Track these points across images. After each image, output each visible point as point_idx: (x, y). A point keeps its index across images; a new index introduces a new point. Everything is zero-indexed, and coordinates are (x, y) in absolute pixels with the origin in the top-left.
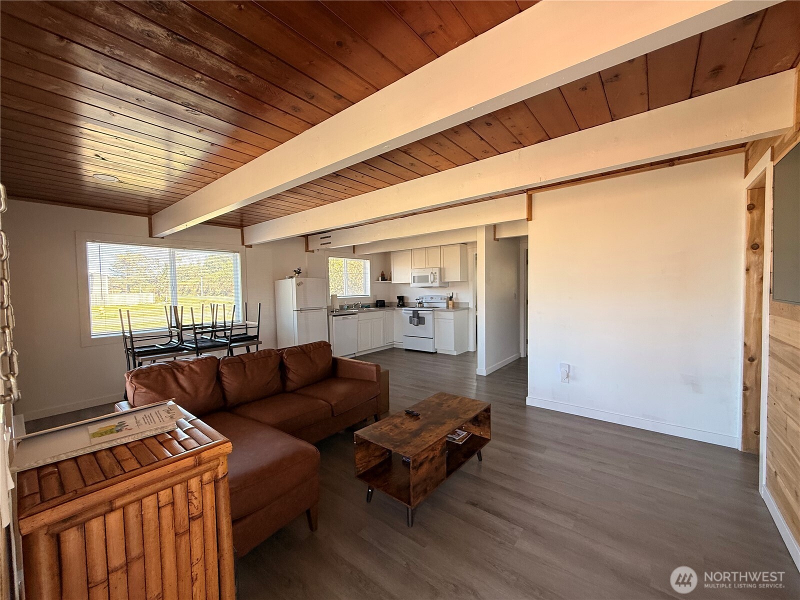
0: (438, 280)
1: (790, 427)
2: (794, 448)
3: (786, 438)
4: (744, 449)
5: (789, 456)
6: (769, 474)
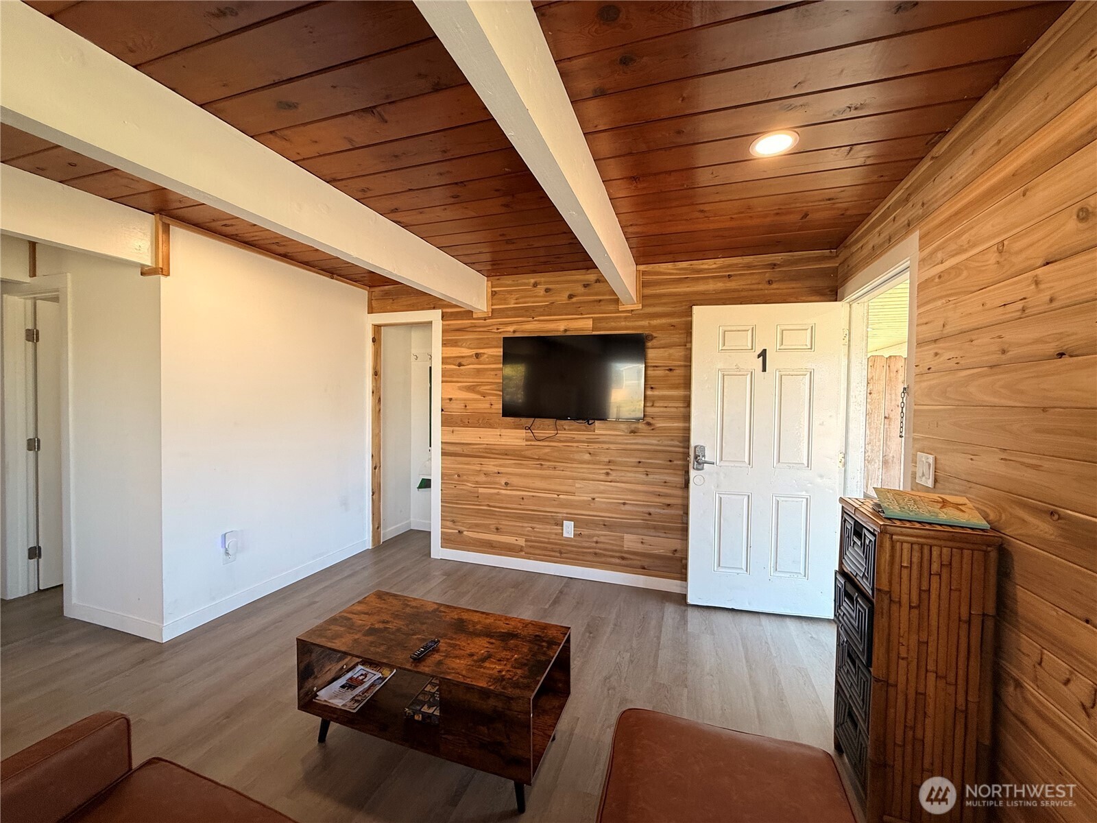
1: (484, 494)
2: (491, 504)
3: (477, 503)
4: (373, 545)
5: (483, 512)
6: (448, 537)
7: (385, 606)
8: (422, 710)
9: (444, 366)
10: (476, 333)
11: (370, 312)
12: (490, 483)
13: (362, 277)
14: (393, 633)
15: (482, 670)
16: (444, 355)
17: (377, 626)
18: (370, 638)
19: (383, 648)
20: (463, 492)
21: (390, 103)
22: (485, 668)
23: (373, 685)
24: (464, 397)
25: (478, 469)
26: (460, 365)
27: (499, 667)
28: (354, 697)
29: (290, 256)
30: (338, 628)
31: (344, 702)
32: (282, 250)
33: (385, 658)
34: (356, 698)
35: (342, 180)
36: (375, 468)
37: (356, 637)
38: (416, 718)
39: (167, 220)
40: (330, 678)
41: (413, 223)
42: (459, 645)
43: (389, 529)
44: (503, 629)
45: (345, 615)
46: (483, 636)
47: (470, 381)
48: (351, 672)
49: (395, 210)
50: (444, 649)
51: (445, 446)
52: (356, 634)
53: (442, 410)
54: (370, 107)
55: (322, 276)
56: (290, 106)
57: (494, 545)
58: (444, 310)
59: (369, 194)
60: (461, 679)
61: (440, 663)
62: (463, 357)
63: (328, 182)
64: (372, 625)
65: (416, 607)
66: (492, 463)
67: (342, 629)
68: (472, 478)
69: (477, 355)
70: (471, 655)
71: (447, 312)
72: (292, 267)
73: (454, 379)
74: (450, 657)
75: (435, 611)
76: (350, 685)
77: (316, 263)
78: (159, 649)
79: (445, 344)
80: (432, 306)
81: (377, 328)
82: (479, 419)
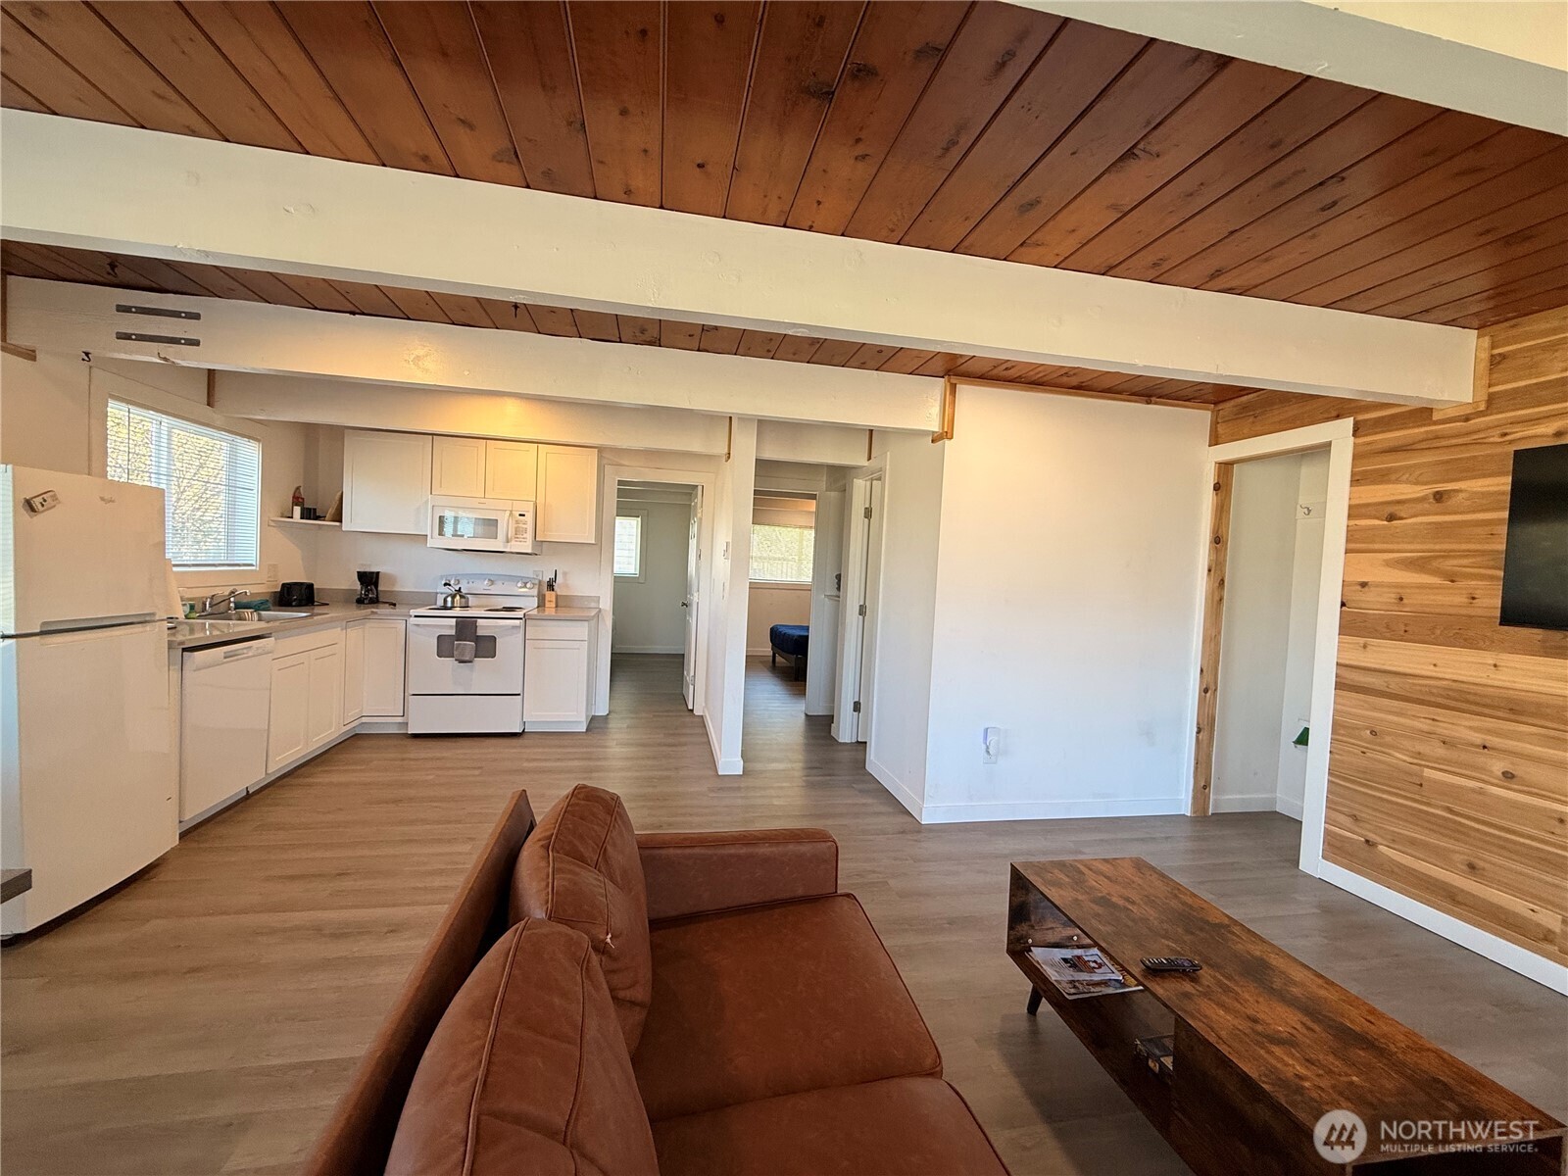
0: (529, 535)
1: (1435, 782)
2: (1457, 808)
3: (1417, 797)
4: (1195, 812)
5: (1433, 819)
6: (1338, 844)
7: (1140, 882)
8: (1162, 1059)
9: (1353, 522)
10: (1438, 451)
11: (1213, 442)
12: (1461, 765)
13: (1196, 391)
14: (1133, 920)
15: (1262, 1052)
16: (1354, 502)
17: (1114, 899)
18: (1096, 908)
19: (1109, 929)
20: (1382, 766)
21: (1155, 128)
22: (1269, 1052)
23: (1105, 983)
24: (1400, 580)
25: (1425, 728)
26: (1391, 518)
27: (1301, 1070)
28: (1074, 981)
29: (1087, 386)
30: (1062, 876)
31: (1059, 979)
32: (1074, 381)
33: (1104, 941)
34: (1077, 984)
35: (1120, 263)
36: (1206, 691)
37: (1080, 898)
38: (1151, 1064)
39: (954, 380)
40: (1052, 941)
41: (1254, 283)
42: (1237, 993)
43: (1227, 797)
44: (1352, 1022)
45: (1082, 868)
46: (1299, 1009)
47: (1413, 550)
48: (1082, 950)
49: (1218, 273)
50: (1207, 983)
51: (1341, 672)
52: (1082, 894)
53: (1343, 604)
54: (1129, 150)
55: (1133, 404)
56: (1032, 204)
57: (1460, 898)
58: (1360, 417)
59: (1166, 266)
60: (1212, 1039)
61: (1187, 995)
62: (1399, 502)
63: (1103, 274)
64: (1108, 894)
65: (1191, 907)
66: (1467, 723)
67: (1067, 880)
68: (1407, 744)
69: (1439, 497)
70: (1255, 1021)
71: (1367, 420)
72: (1090, 400)
73: (1377, 546)
74: (1210, 999)
75: (1221, 926)
76: (1075, 964)
77: (1121, 387)
78: (918, 828)
79: (1357, 480)
80: (1334, 414)
81: (1225, 468)
82: (1434, 628)
